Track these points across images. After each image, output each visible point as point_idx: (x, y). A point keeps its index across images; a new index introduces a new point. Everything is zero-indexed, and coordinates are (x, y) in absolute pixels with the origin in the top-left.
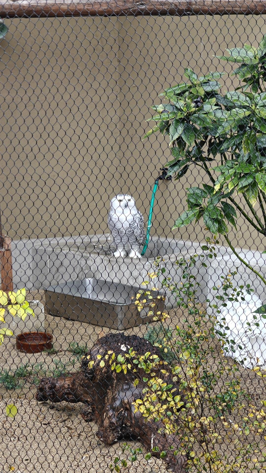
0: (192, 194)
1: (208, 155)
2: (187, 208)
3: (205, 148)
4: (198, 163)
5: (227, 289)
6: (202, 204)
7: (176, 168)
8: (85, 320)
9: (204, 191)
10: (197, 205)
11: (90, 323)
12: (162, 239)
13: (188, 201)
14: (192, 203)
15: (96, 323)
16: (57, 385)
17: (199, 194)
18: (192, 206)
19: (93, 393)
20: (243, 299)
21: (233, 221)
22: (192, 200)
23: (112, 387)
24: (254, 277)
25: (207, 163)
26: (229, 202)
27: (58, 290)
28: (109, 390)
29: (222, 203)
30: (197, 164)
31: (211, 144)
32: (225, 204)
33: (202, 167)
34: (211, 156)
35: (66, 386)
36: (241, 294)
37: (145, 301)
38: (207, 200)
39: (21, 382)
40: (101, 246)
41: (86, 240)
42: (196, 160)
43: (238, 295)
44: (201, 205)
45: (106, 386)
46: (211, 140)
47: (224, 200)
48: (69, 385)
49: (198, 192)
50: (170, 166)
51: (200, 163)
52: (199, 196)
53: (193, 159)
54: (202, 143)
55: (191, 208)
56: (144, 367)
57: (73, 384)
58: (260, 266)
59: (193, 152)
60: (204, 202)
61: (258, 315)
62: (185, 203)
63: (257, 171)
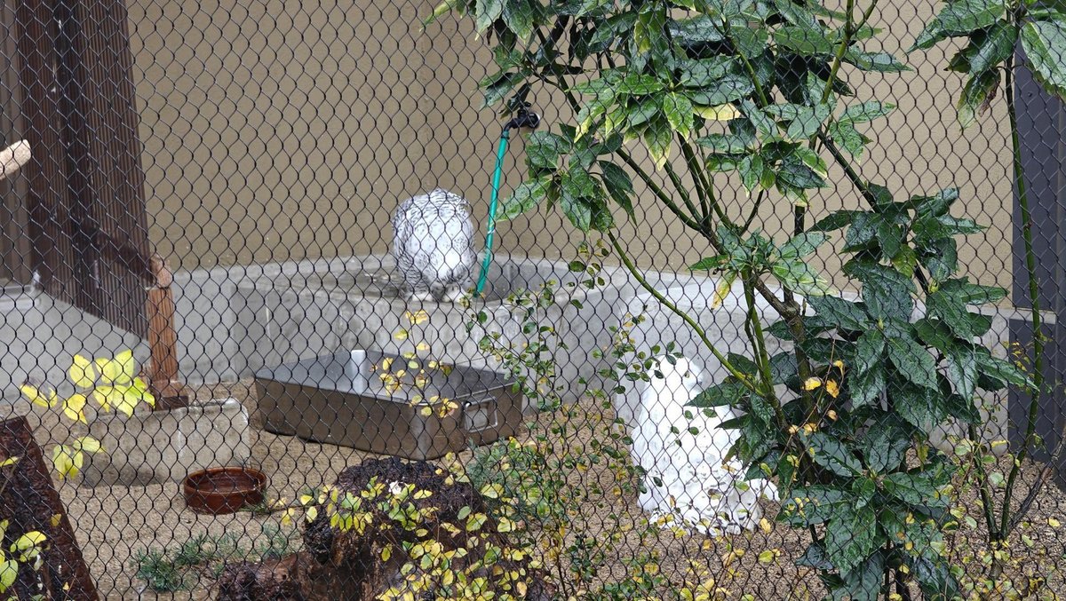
0: (535, 147)
1: (570, 62)
2: (526, 177)
3: (563, 44)
4: (549, 78)
5: (623, 354)
6: (557, 167)
7: (501, 90)
8: (345, 442)
9: (562, 140)
10: (547, 171)
11: (354, 448)
12: (518, 259)
13: (529, 163)
14: (536, 166)
15: (367, 448)
16: (258, 576)
17: (550, 145)
18: (538, 172)
19: (334, 591)
20: (659, 375)
21: (625, 203)
22: (536, 161)
23: (372, 575)
24: (715, 335)
25: (568, 78)
26: (619, 161)
27: (282, 376)
28: (366, 582)
29: (603, 164)
30: (547, 81)
31: (575, 36)
32: (609, 167)
33: (557, 86)
34: (576, 63)
35: (279, 578)
36: (654, 363)
37: (401, 373)
38: (568, 158)
39: (188, 575)
40: (386, 277)
41: (353, 265)
42: (544, 72)
43: (648, 366)
44: (555, 170)
45: (359, 573)
46: (574, 26)
47: (607, 158)
48: (284, 577)
49: (549, 141)
50: (489, 87)
51: (554, 79)
52: (551, 151)
53: (540, 70)
54: (557, 34)
55: (536, 177)
56: (401, 518)
57: (293, 572)
58: (730, 310)
59: (539, 57)
60: (562, 164)
61: (693, 410)
62: (523, 167)
63: (667, 90)
